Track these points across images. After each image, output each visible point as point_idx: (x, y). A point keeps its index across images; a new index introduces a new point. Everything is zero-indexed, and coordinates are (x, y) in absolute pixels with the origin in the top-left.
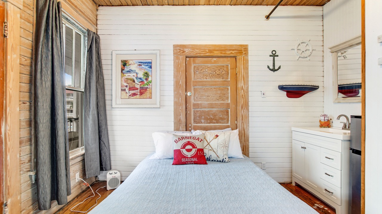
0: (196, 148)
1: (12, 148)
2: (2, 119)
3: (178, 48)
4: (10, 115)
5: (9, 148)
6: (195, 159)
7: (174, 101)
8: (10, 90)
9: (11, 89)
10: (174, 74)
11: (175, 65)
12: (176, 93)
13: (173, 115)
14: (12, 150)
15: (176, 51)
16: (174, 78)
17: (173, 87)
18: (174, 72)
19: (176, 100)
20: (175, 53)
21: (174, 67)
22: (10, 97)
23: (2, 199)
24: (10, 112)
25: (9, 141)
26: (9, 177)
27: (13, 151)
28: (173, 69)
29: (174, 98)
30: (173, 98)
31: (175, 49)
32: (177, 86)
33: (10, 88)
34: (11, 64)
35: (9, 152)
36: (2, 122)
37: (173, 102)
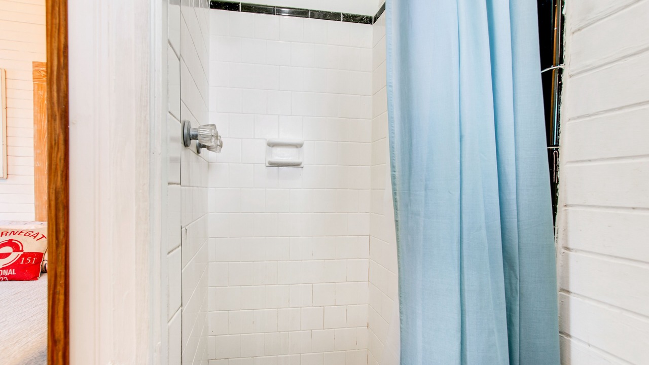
0: (22, 251)
3: (41, 69)
6: (12, 272)
7: (35, 166)
10: (35, 116)
11: (36, 99)
12: (38, 151)
13: (34, 193)
15: (38, 74)
16: (34, 123)
17: (32, 140)
18: (34, 113)
19: (39, 165)
20: (36, 77)
21: (34, 104)
28: (32, 107)
29: (36, 160)
30: (32, 159)
31: (36, 70)
32: (40, 139)
37: (33, 168)
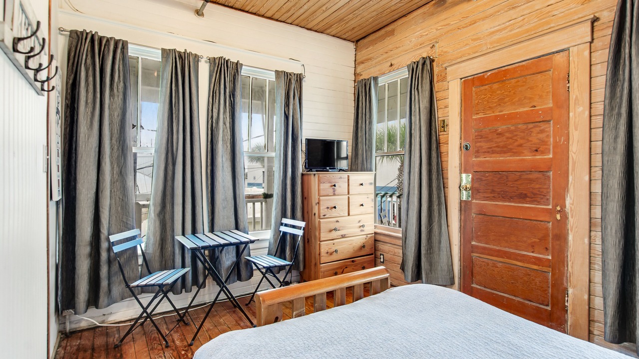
1: (576, 228)
2: (566, 190)
4: (572, 185)
5: (572, 226)
8: (573, 154)
9: (575, 153)
14: (576, 229)
22: (574, 163)
23: (565, 284)
24: (573, 182)
25: (572, 217)
26: (571, 262)
27: (577, 232)
33: (573, 152)
34: (574, 122)
35: (571, 231)
36: (566, 193)
